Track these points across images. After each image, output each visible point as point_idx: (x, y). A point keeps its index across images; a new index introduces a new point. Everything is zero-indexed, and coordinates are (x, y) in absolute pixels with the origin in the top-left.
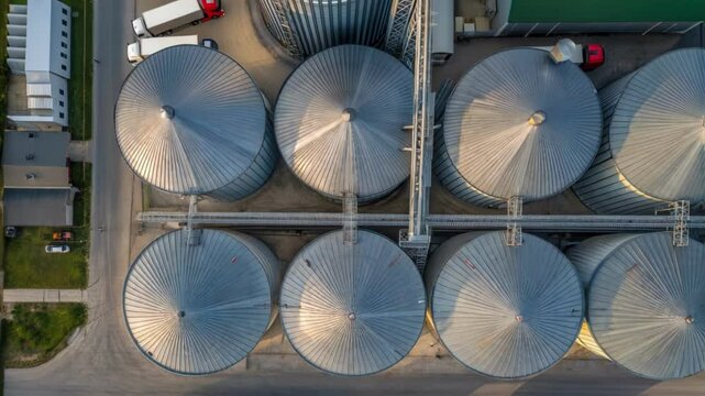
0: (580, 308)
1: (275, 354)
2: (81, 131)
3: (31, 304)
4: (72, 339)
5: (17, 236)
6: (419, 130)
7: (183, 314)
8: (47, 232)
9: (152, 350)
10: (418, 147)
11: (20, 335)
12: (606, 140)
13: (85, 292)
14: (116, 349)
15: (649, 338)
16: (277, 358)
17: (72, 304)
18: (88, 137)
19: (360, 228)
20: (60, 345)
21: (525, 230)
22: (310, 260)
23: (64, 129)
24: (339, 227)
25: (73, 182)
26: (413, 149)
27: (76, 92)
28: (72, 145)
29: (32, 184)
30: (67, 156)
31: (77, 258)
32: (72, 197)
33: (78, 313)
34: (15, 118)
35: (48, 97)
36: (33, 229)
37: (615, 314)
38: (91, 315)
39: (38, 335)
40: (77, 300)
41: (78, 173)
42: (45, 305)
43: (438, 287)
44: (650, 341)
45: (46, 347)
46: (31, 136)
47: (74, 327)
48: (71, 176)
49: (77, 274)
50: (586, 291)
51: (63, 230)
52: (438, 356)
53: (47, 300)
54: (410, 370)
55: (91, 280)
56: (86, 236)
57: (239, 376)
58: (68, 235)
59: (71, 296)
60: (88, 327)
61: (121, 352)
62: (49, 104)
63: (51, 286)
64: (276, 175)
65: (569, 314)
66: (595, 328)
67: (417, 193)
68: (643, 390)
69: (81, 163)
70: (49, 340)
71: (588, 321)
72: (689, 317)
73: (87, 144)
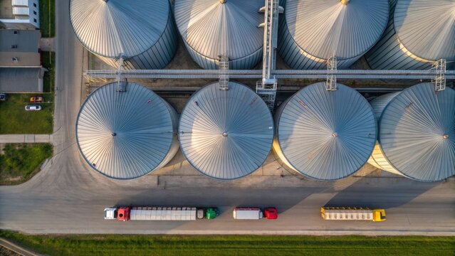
0: (374, 133)
1: (176, 175)
2: (48, 32)
3: (16, 144)
4: (43, 166)
5: (7, 100)
6: (269, 9)
7: (115, 135)
8: (27, 97)
9: (95, 162)
10: (269, 21)
11: (9, 164)
12: (391, 22)
13: (51, 136)
14: (72, 173)
15: (419, 151)
16: (178, 178)
17: (42, 144)
18: (53, 35)
19: (231, 80)
20: (36, 170)
21: (339, 81)
22: (198, 102)
23: (37, 29)
24: (217, 80)
25: (43, 64)
26: (265, 24)
27: (44, 6)
28: (42, 39)
29: (16, 65)
30: (39, 47)
31: (45, 114)
32: (42, 74)
33: (47, 149)
34: (4, 21)
35: (26, 6)
36: (17, 96)
37: (397, 136)
38: (55, 151)
39: (21, 164)
40: (46, 141)
41: (46, 58)
42: (25, 145)
43: (282, 119)
44: (419, 154)
45: (26, 172)
46: (15, 33)
47: (45, 158)
48: (41, 60)
49: (46, 124)
50: (379, 122)
51: (37, 96)
52: (282, 176)
53: (26, 141)
54: (264, 185)
55: (55, 129)
56: (52, 99)
57: (152, 190)
58: (40, 99)
59: (42, 138)
60: (54, 158)
61: (75, 174)
62: (26, 11)
63: (30, 132)
64: (175, 59)
65: (367, 136)
66: (383, 147)
67: (268, 53)
68: (415, 197)
69: (49, 52)
70: (28, 167)
71: (379, 142)
72: (445, 134)
73: (52, 39)
